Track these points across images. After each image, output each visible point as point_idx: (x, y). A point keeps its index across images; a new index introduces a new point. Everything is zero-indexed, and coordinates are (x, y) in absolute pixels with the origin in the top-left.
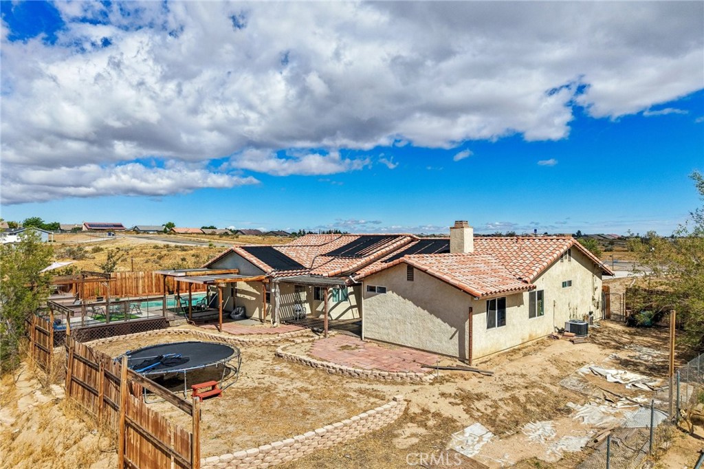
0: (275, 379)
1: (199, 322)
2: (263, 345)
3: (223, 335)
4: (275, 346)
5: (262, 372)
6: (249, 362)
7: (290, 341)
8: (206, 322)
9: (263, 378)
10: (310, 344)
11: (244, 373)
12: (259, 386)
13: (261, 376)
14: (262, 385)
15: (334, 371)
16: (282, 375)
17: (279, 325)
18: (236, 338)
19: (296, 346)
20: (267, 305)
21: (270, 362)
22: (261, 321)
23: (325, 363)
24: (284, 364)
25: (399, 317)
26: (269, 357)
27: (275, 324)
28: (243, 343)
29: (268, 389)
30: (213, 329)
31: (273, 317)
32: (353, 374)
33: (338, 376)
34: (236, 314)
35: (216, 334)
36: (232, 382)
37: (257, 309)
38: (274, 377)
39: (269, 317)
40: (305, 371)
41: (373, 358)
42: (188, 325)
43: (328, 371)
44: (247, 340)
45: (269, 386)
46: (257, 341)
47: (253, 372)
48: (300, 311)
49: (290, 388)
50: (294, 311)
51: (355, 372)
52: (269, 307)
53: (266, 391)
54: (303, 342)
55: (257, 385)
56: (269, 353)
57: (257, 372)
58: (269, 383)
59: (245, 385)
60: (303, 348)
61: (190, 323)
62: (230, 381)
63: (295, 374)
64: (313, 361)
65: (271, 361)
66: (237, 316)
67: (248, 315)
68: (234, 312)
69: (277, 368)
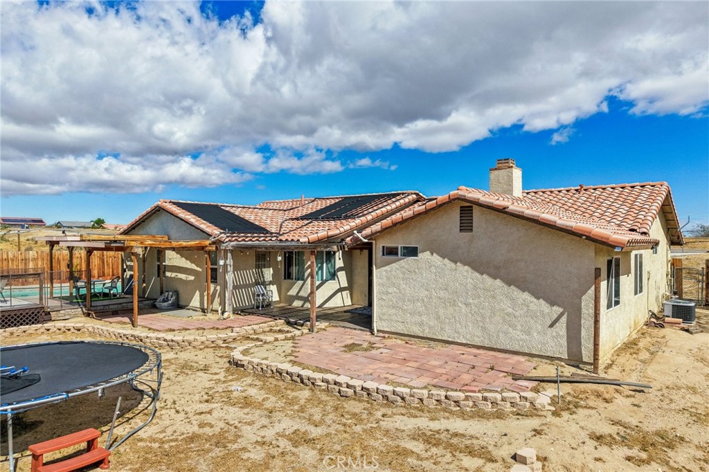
0: (234, 413)
1: (102, 314)
2: (207, 347)
3: (138, 332)
4: (227, 347)
5: (206, 397)
6: (180, 378)
7: (252, 339)
8: (115, 313)
9: (210, 412)
10: (290, 343)
11: (169, 403)
12: (201, 431)
13: (205, 407)
14: (207, 430)
15: (350, 391)
16: (247, 402)
17: (232, 317)
18: (161, 335)
19: (265, 345)
20: (212, 286)
21: (221, 376)
22: (203, 311)
23: (330, 377)
24: (249, 380)
25: (442, 294)
26: (220, 367)
27: (226, 315)
28: (171, 345)
29: (220, 440)
30: (125, 323)
31: (223, 303)
32: (391, 397)
33: (360, 401)
34: (164, 301)
35: (128, 330)
36: (141, 424)
37: (198, 293)
38: (232, 409)
39: (216, 305)
40: (291, 394)
41: (415, 365)
42: (84, 319)
43: (340, 393)
44: (178, 338)
45: (223, 432)
46: (195, 340)
47: (188, 397)
48: (263, 295)
49: (269, 434)
50: (254, 295)
51: (394, 393)
52: (215, 290)
53: (217, 444)
54: (276, 340)
55: (195, 429)
56: (218, 359)
57: (197, 397)
58: (222, 424)
59: (169, 431)
60: (280, 350)
61: (88, 315)
62: (138, 422)
63: (272, 401)
64: (305, 373)
65: (223, 374)
66: (166, 304)
67: (182, 303)
68: (161, 298)
69: (236, 387)
